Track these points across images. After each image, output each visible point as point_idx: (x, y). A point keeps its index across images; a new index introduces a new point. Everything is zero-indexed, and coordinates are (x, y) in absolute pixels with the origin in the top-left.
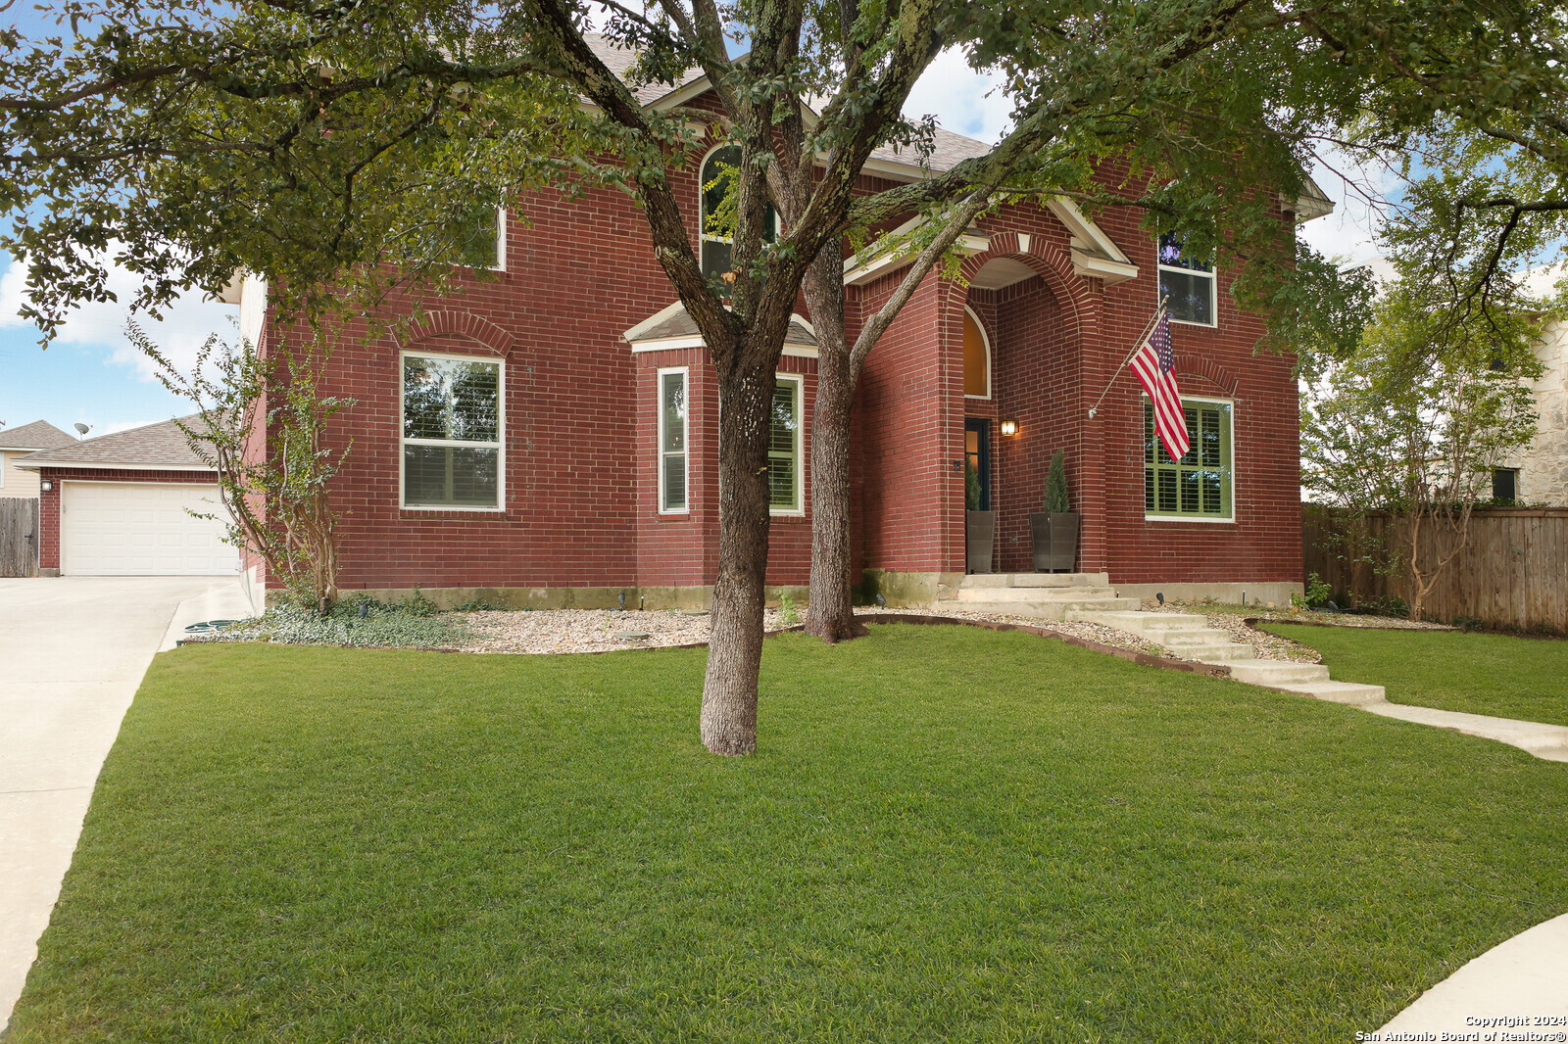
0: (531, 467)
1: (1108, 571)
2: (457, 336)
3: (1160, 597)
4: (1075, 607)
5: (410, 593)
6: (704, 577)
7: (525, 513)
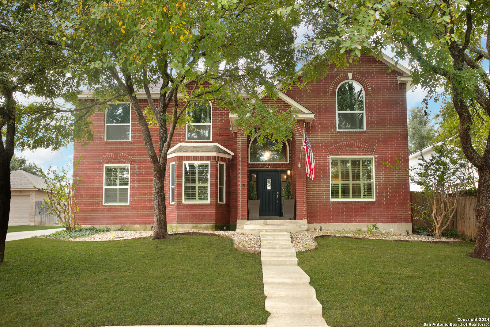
0: (136, 192)
1: (307, 219)
2: (118, 159)
3: (321, 228)
4: (263, 231)
5: (104, 226)
6: (177, 222)
7: (135, 205)
